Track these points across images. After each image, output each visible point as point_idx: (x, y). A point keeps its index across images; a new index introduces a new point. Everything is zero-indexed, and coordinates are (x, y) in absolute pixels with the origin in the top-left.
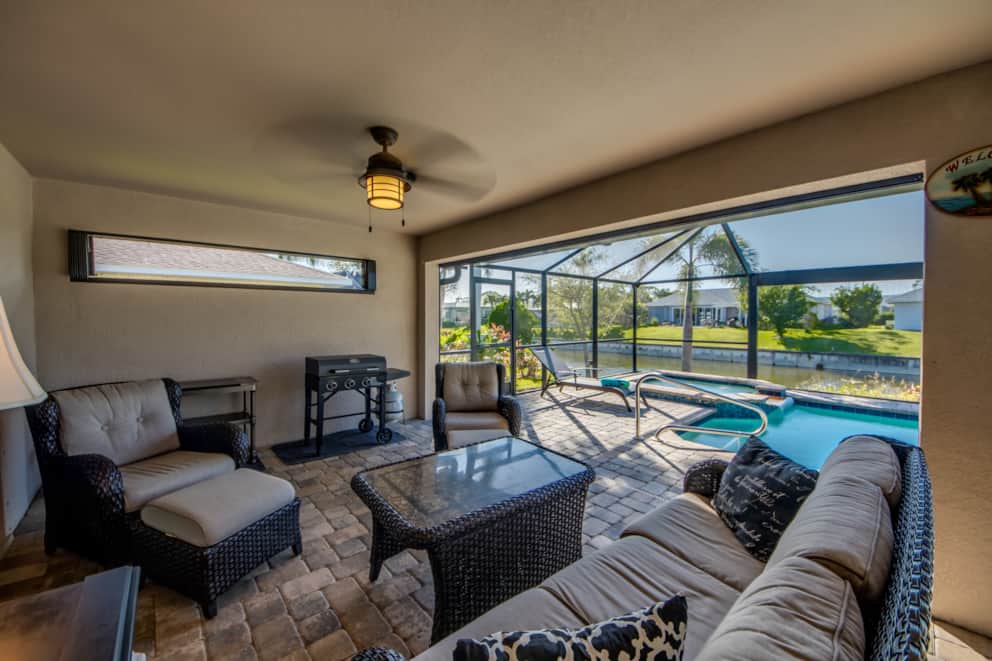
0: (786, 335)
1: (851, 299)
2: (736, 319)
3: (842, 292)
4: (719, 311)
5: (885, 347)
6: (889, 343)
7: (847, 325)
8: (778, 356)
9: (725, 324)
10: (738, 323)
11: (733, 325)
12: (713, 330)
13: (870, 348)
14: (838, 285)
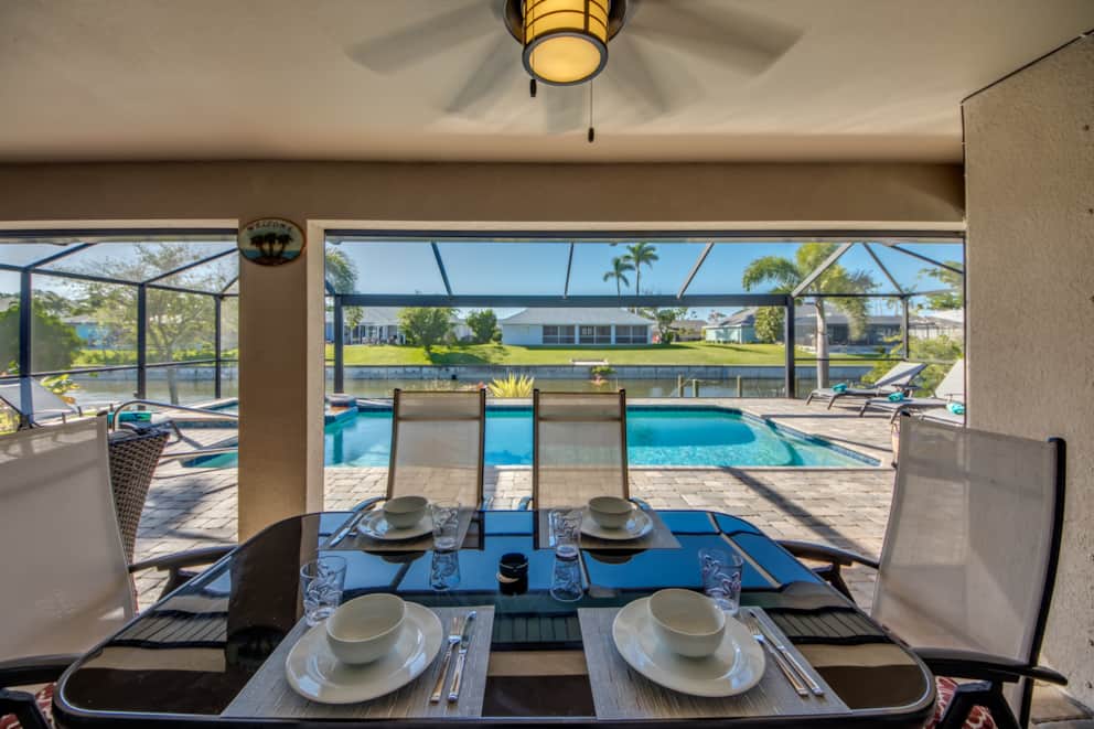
0: (432, 351)
1: (479, 321)
2: (395, 337)
3: (473, 314)
4: (381, 330)
5: (495, 359)
6: (498, 355)
7: (476, 341)
8: (425, 370)
9: (385, 342)
10: (397, 341)
11: (392, 343)
12: (375, 348)
13: (485, 360)
14: (471, 309)
